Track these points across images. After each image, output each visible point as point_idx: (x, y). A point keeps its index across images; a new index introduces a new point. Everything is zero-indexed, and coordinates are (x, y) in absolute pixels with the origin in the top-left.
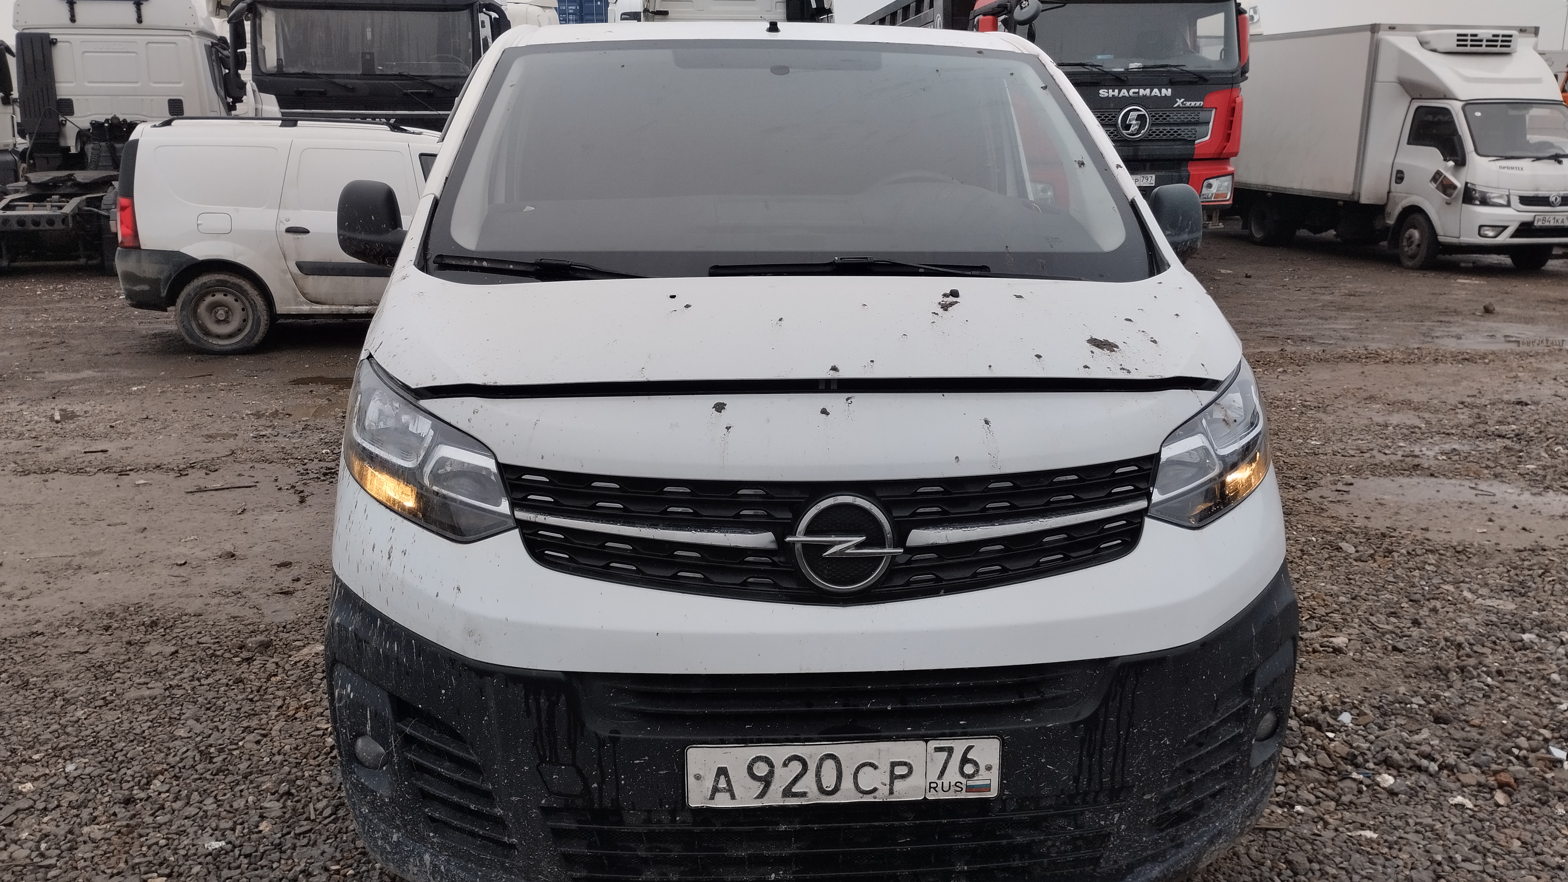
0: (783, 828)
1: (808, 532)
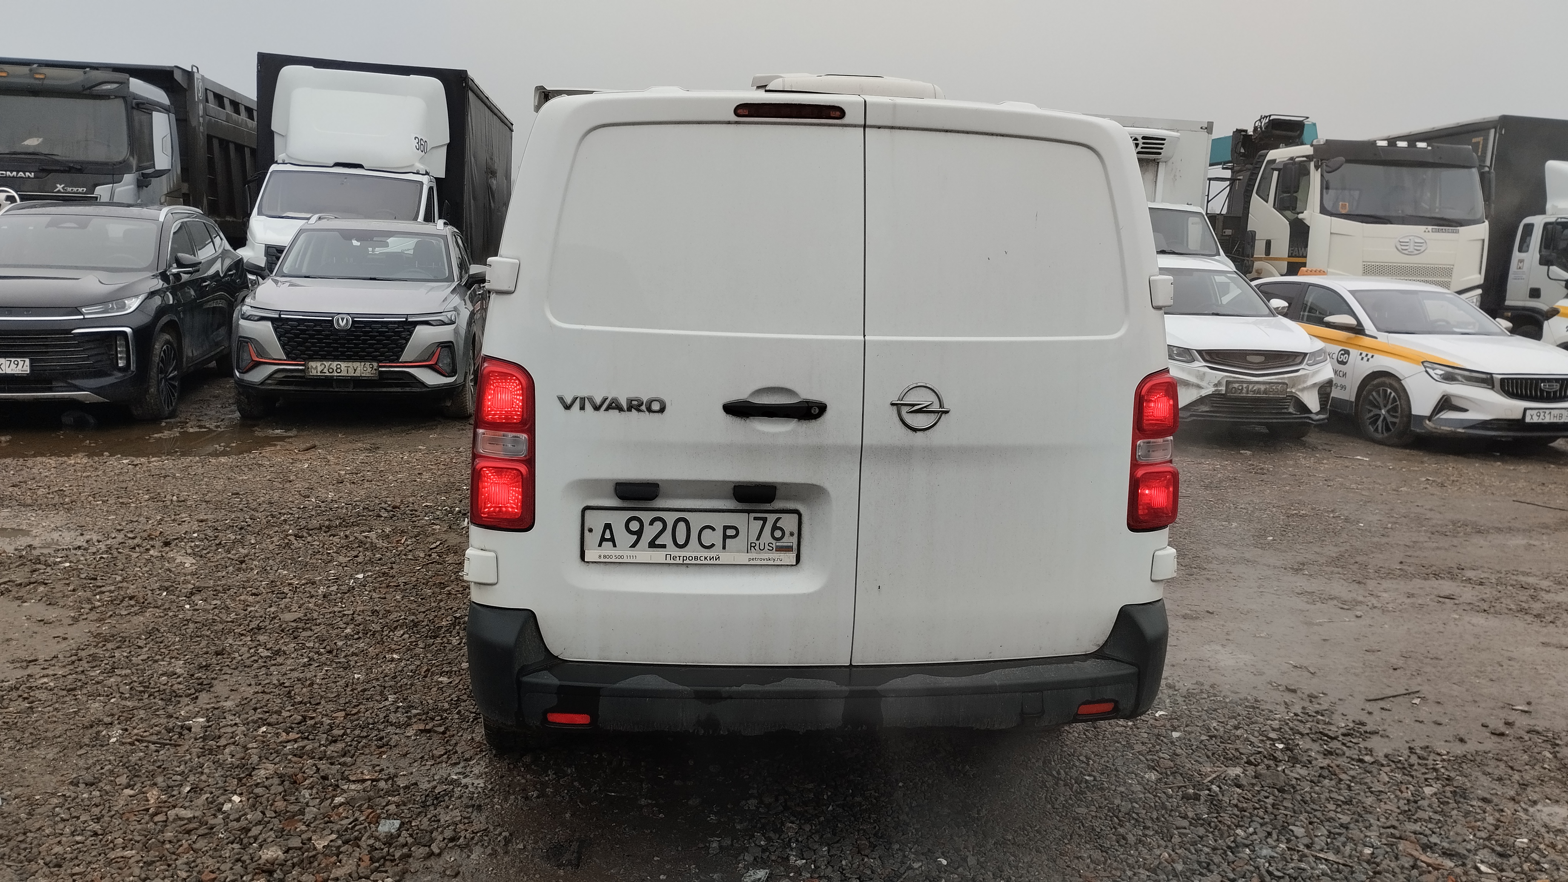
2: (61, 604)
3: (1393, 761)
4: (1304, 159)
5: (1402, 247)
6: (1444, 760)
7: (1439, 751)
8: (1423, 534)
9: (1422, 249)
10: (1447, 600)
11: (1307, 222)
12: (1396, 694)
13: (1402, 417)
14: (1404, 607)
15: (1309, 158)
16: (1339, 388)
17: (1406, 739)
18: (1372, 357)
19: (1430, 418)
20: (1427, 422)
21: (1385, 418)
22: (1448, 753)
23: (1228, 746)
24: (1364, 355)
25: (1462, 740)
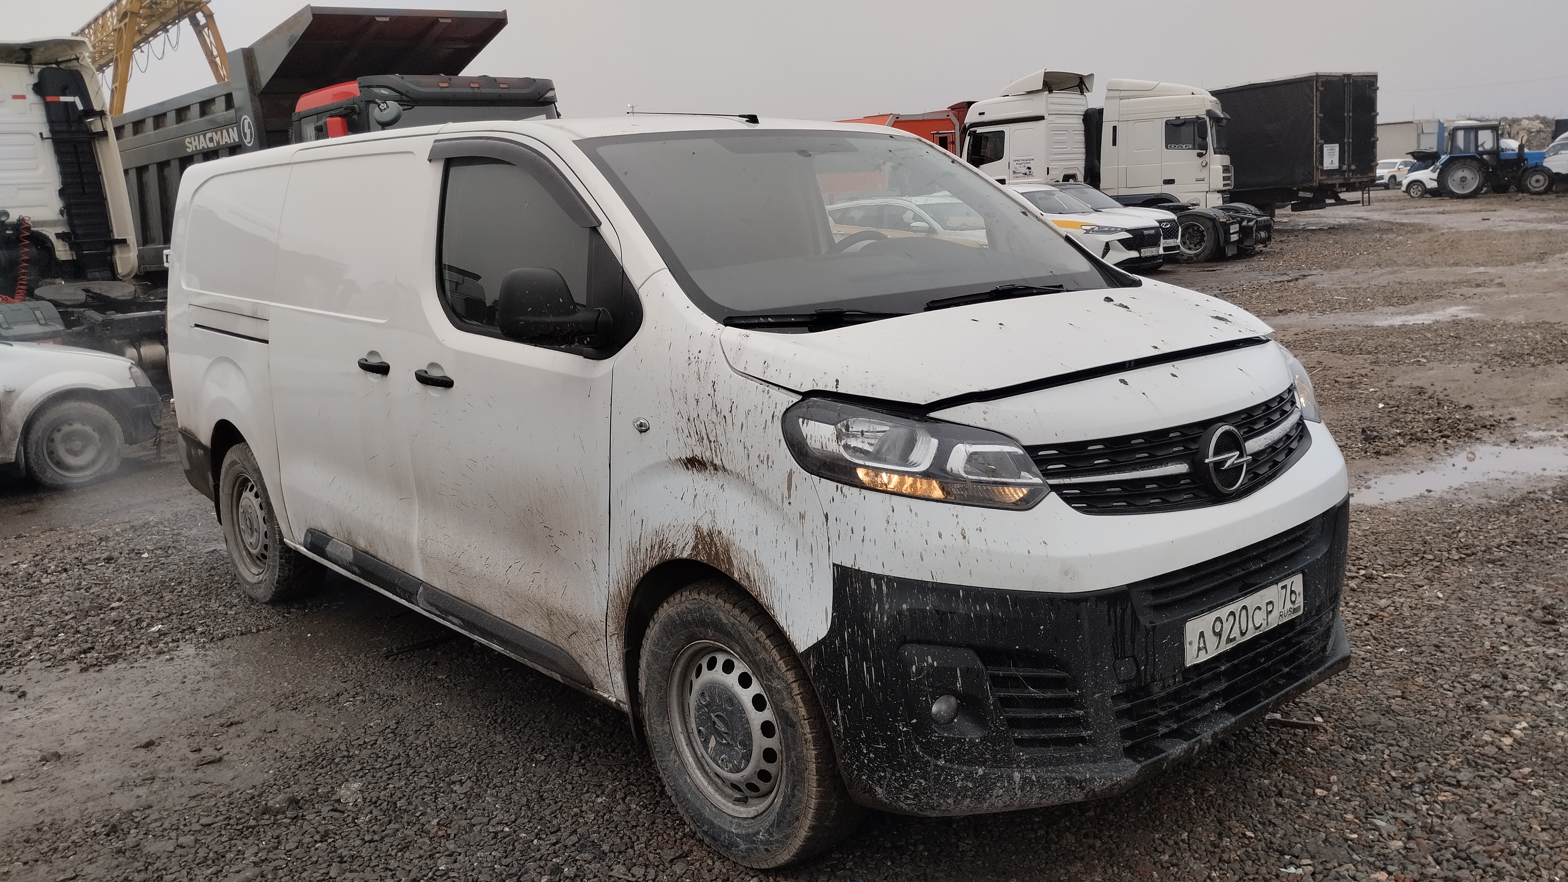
0: (1223, 668)
1: (1216, 454)
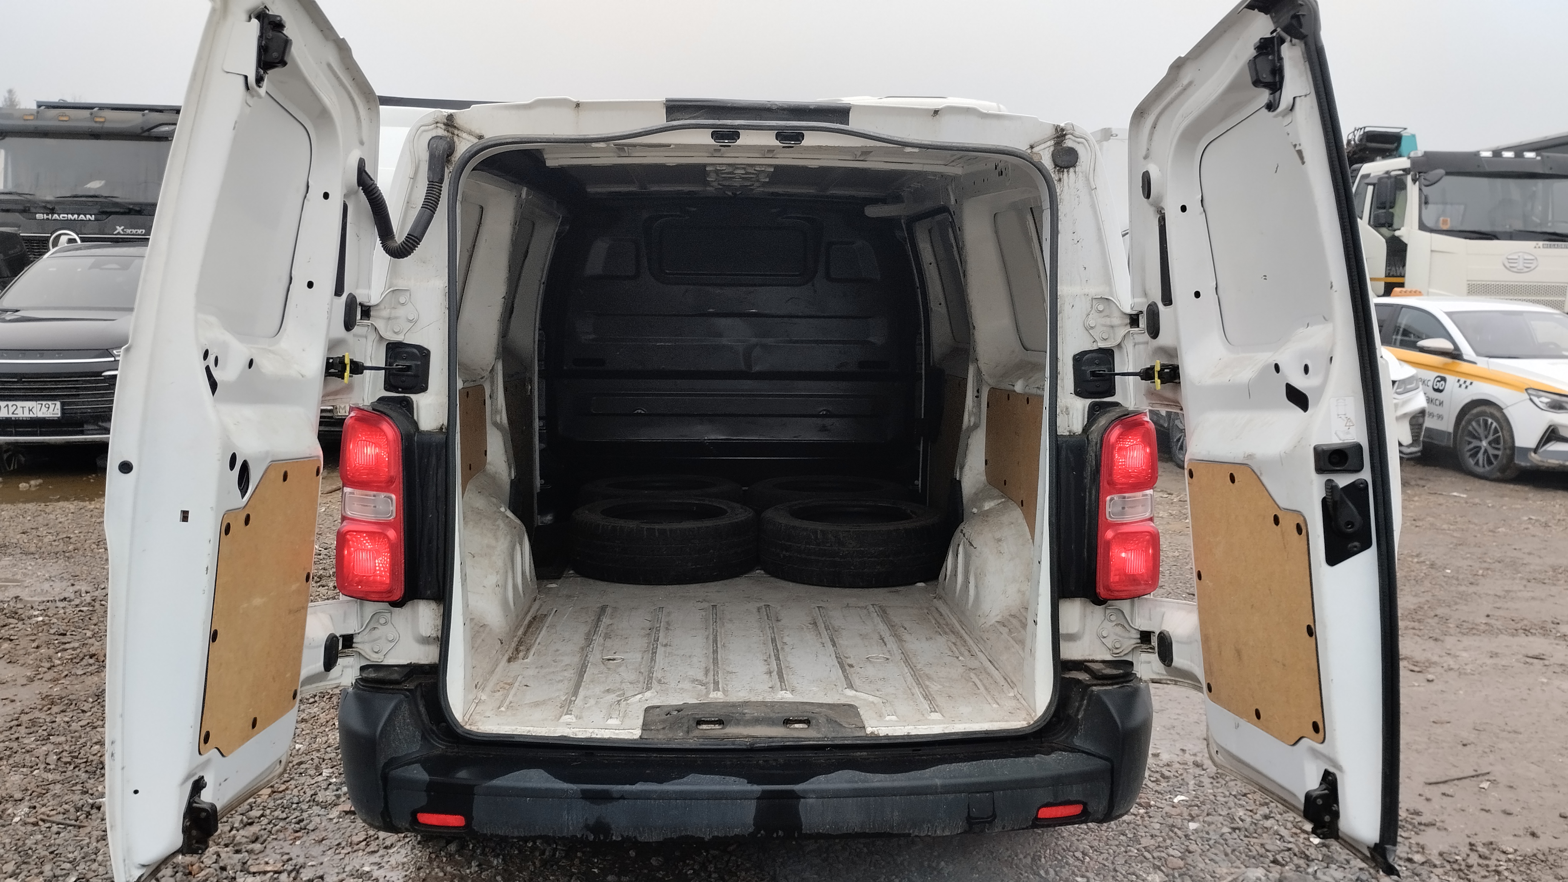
2: (21, 662)
3: (1449, 862)
4: (1401, 172)
5: (1510, 265)
6: (1509, 860)
7: (1504, 848)
8: (1517, 581)
9: (1533, 266)
10: (1535, 661)
11: (1405, 240)
12: (1462, 775)
13: (1505, 449)
14: (1485, 668)
15: (1406, 171)
16: (1435, 418)
17: (1467, 832)
18: (1471, 383)
19: (1535, 451)
20: (1533, 454)
21: (1486, 451)
22: (1516, 851)
23: (1253, 841)
24: (1462, 382)
25: (1533, 834)
